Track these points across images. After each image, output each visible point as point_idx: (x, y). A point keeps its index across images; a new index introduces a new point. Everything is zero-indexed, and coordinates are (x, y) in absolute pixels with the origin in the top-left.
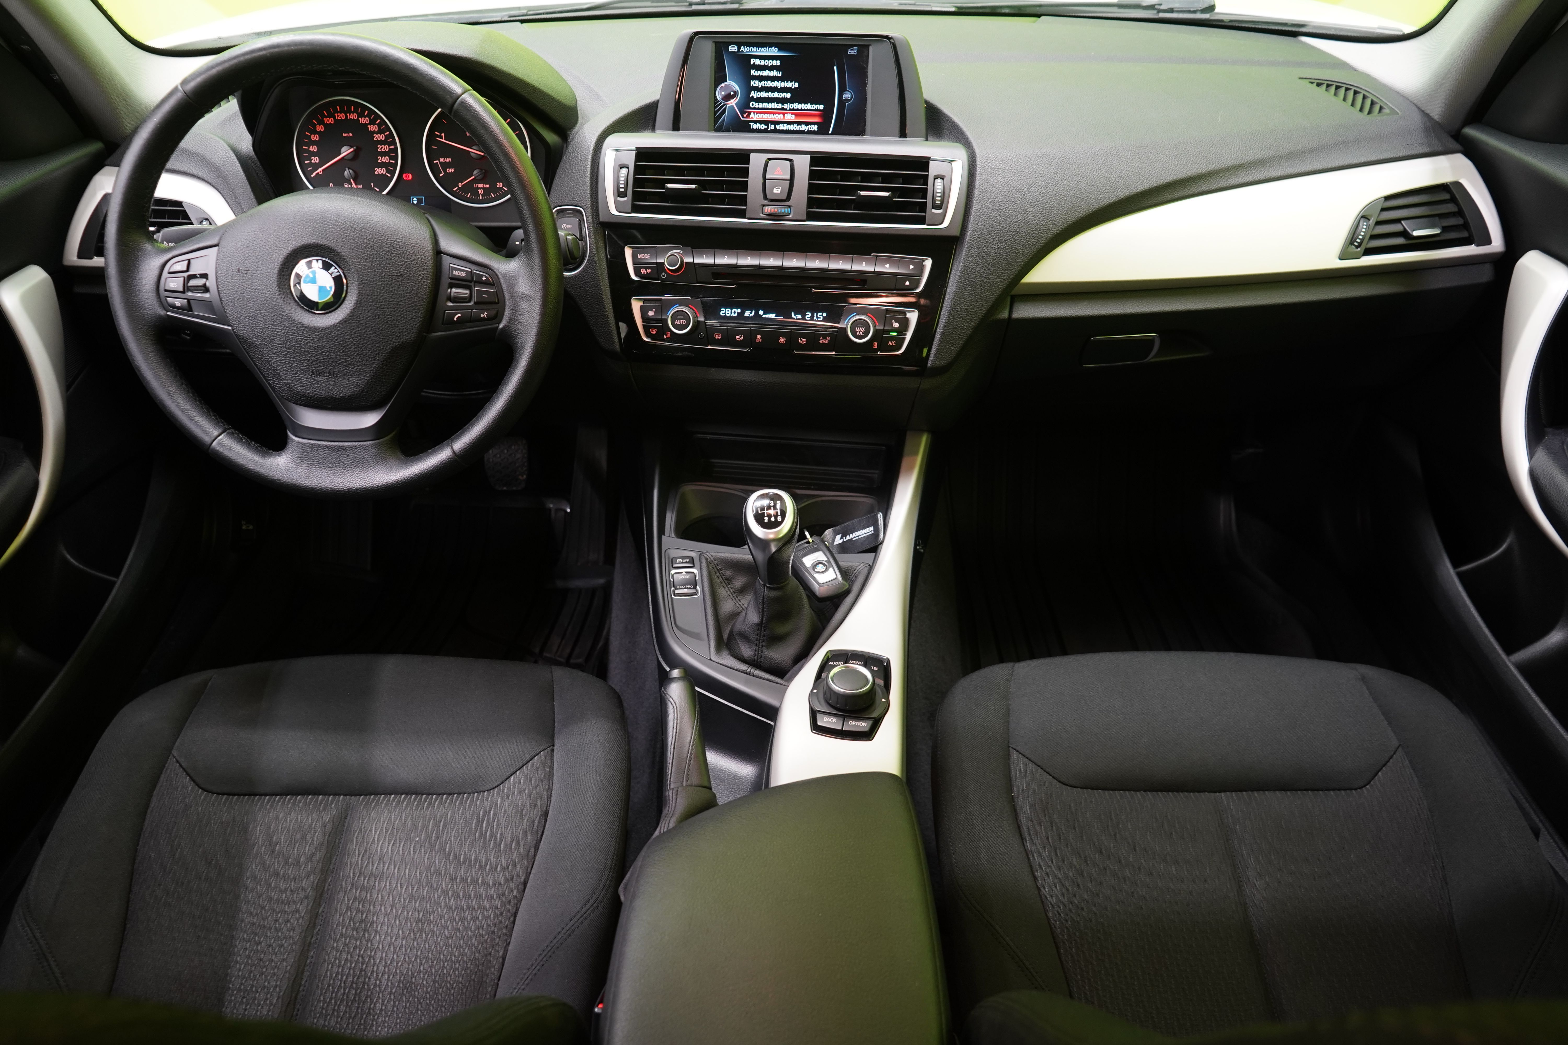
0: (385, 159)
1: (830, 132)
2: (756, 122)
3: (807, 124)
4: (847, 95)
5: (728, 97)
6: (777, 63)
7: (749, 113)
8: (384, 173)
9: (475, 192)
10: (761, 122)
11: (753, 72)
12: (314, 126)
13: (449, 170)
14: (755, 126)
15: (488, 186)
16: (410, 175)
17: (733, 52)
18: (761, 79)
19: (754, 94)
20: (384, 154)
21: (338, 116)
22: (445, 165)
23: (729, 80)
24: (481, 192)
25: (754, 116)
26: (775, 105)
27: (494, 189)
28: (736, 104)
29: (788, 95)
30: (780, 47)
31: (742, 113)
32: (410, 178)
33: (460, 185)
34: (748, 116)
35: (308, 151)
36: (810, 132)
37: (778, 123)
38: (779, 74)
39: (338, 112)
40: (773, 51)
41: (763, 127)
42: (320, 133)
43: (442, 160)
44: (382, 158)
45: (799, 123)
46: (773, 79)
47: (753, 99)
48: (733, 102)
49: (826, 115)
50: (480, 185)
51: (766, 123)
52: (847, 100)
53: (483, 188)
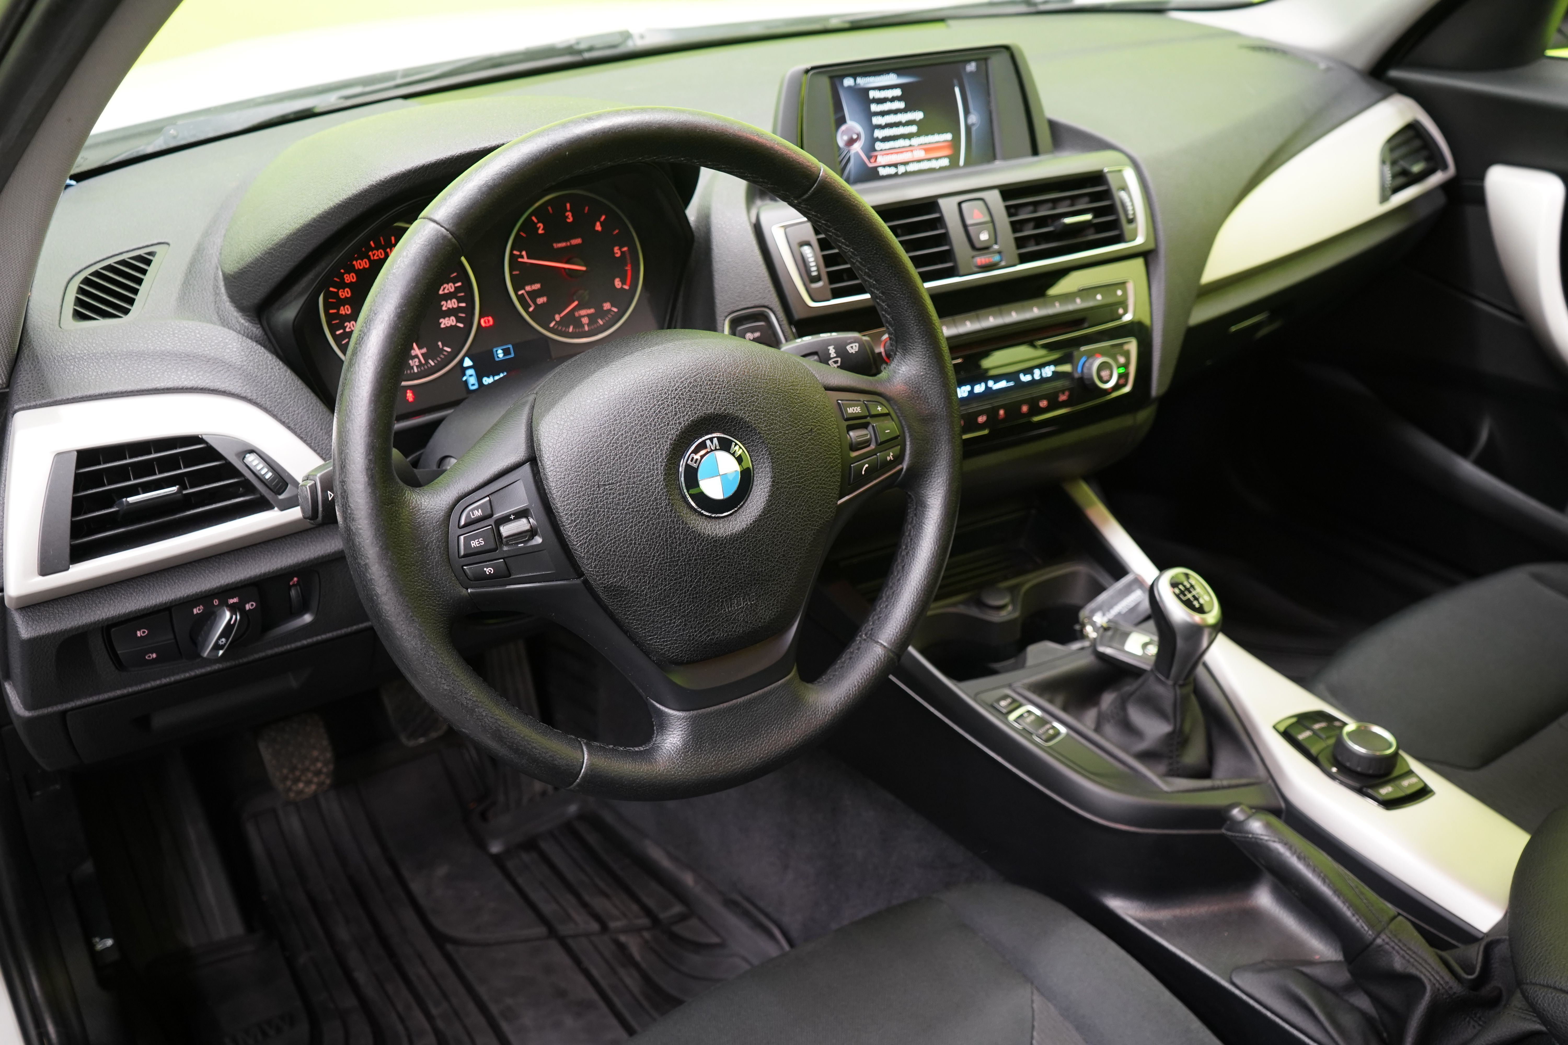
0: (452, 304)
1: (962, 162)
2: (884, 166)
3: (937, 159)
4: (973, 119)
5: (851, 142)
6: (898, 92)
7: (876, 157)
8: (454, 324)
9: (577, 323)
10: (890, 166)
11: (874, 108)
12: (341, 277)
13: (541, 300)
14: (883, 172)
15: (592, 311)
16: (490, 319)
17: (849, 87)
18: (883, 114)
19: (879, 134)
20: (448, 297)
21: (374, 255)
22: (534, 295)
23: (851, 120)
24: (585, 320)
25: (882, 160)
26: (901, 143)
27: (601, 313)
28: (862, 149)
29: (913, 129)
30: (899, 71)
31: (869, 158)
32: (491, 322)
33: (557, 318)
34: (875, 161)
35: (337, 316)
36: (942, 169)
37: (905, 164)
38: (901, 105)
39: (372, 249)
40: (891, 79)
41: (892, 171)
42: (350, 285)
43: (528, 288)
44: (447, 302)
45: (929, 160)
46: (896, 112)
47: (877, 139)
48: (857, 147)
49: (955, 143)
50: (583, 312)
51: (895, 165)
52: (973, 124)
53: (588, 316)
